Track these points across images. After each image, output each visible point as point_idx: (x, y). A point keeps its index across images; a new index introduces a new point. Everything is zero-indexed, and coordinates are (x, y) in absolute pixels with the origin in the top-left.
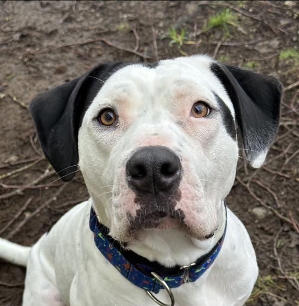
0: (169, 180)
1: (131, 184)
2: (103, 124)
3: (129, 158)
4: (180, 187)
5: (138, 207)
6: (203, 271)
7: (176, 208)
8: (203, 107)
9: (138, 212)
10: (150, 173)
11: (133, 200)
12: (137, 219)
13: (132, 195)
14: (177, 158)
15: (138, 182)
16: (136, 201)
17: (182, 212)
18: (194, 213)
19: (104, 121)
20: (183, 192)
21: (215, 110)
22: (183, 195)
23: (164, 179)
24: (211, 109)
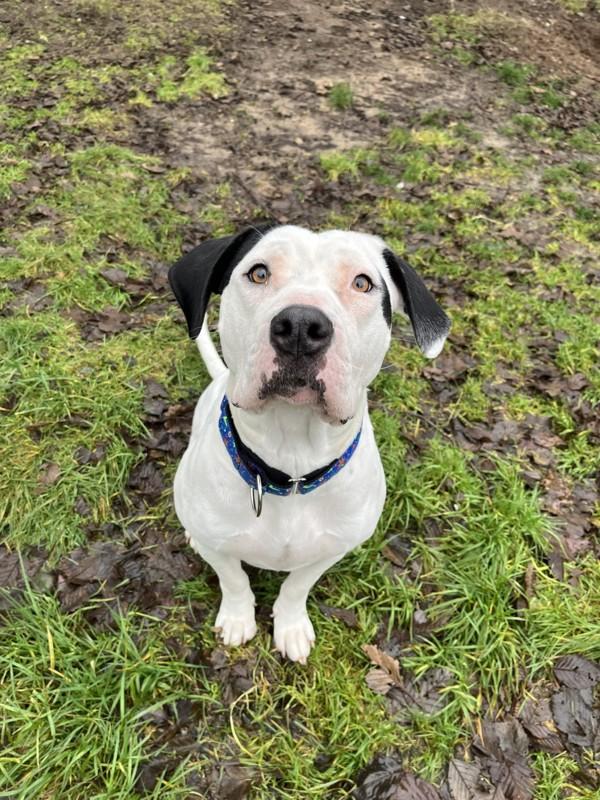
0: (316, 344)
1: (273, 340)
2: (254, 281)
3: (276, 314)
4: (326, 355)
5: (276, 368)
6: (313, 488)
7: (318, 378)
8: (365, 283)
9: (274, 373)
10: (295, 331)
11: (272, 360)
12: (271, 381)
13: (273, 353)
14: (329, 323)
15: (281, 340)
16: (276, 361)
17: (323, 384)
18: (337, 388)
19: (256, 278)
20: (329, 361)
21: (376, 287)
22: (328, 365)
23: (310, 342)
24: (373, 285)
